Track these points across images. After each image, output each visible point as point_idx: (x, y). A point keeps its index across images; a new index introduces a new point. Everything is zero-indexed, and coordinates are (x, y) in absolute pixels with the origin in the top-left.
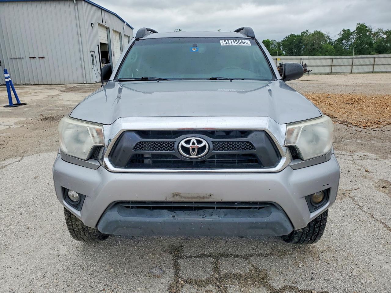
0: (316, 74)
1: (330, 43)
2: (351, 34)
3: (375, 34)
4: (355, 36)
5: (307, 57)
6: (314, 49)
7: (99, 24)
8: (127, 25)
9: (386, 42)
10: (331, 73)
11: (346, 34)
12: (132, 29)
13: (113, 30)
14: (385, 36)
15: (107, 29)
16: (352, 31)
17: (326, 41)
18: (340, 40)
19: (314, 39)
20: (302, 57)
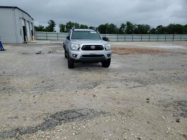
0: (112, 41)
1: (117, 29)
2: (125, 25)
3: (134, 26)
4: (126, 27)
5: (108, 35)
6: (111, 31)
7: (22, 18)
8: (32, 18)
9: (138, 29)
10: (117, 41)
11: (123, 26)
12: (33, 20)
13: (27, 21)
14: (137, 27)
15: (25, 20)
16: (125, 24)
17: (116, 28)
18: (121, 28)
19: (111, 27)
20: (106, 35)
